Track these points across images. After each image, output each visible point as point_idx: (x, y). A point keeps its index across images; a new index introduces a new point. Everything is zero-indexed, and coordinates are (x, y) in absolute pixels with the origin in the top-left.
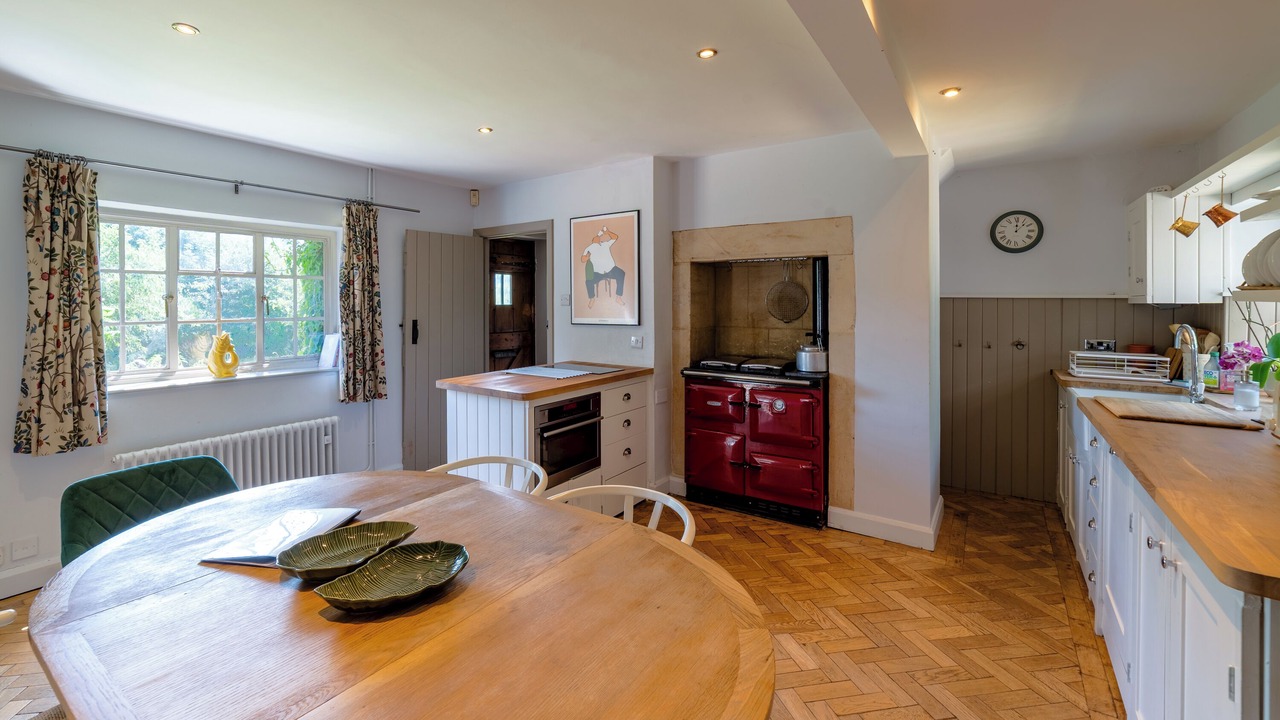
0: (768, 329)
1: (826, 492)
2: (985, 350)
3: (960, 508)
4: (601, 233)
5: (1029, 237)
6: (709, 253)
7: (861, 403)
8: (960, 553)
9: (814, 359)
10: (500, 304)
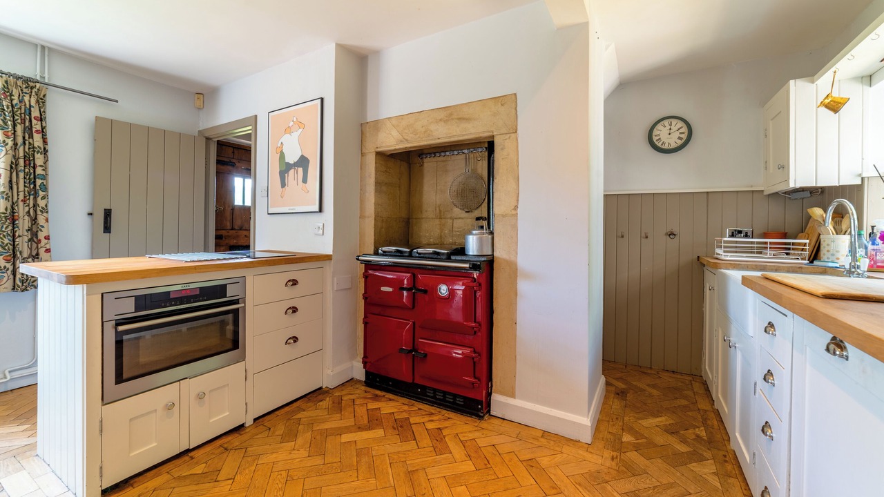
0: (452, 219)
1: (490, 378)
2: (643, 240)
3: (621, 385)
4: (291, 123)
5: (680, 138)
6: (391, 141)
7: (523, 286)
8: (617, 446)
9: (481, 243)
10: (241, 204)
